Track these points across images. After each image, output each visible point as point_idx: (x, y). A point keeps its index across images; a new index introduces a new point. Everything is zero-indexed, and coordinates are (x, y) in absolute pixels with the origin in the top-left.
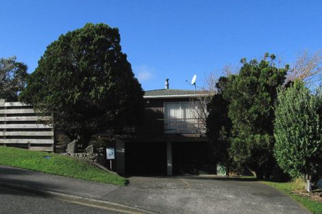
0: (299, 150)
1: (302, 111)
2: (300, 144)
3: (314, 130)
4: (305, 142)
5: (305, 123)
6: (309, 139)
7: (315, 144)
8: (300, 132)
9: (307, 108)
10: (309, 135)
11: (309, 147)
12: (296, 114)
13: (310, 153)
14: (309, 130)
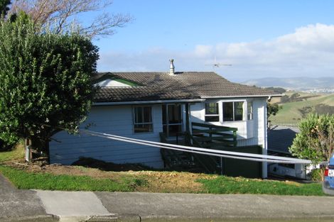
0: (9, 105)
1: (13, 53)
2: (9, 97)
3: (29, 78)
4: (16, 94)
5: (17, 69)
6: (23, 92)
7: (31, 97)
8: (11, 81)
9: (21, 48)
10: (23, 85)
11: (22, 102)
12: (6, 57)
13: (23, 110)
14: (22, 78)
